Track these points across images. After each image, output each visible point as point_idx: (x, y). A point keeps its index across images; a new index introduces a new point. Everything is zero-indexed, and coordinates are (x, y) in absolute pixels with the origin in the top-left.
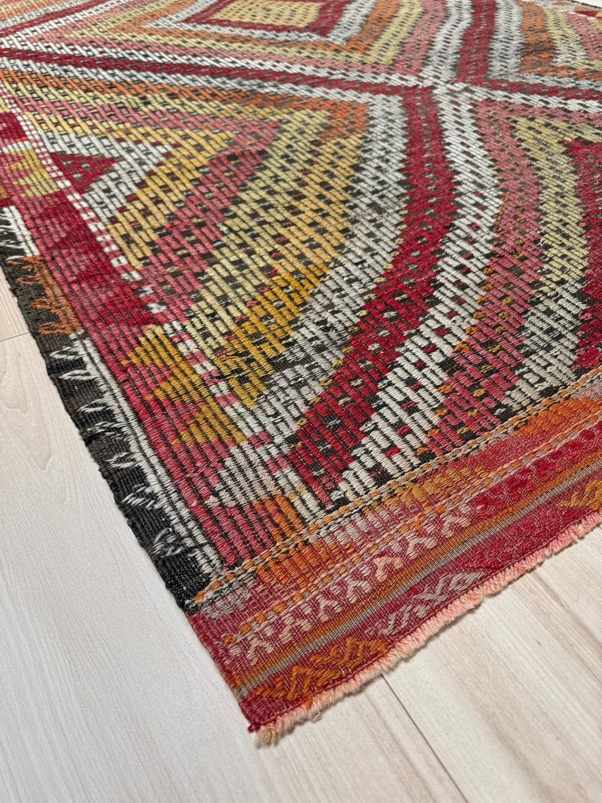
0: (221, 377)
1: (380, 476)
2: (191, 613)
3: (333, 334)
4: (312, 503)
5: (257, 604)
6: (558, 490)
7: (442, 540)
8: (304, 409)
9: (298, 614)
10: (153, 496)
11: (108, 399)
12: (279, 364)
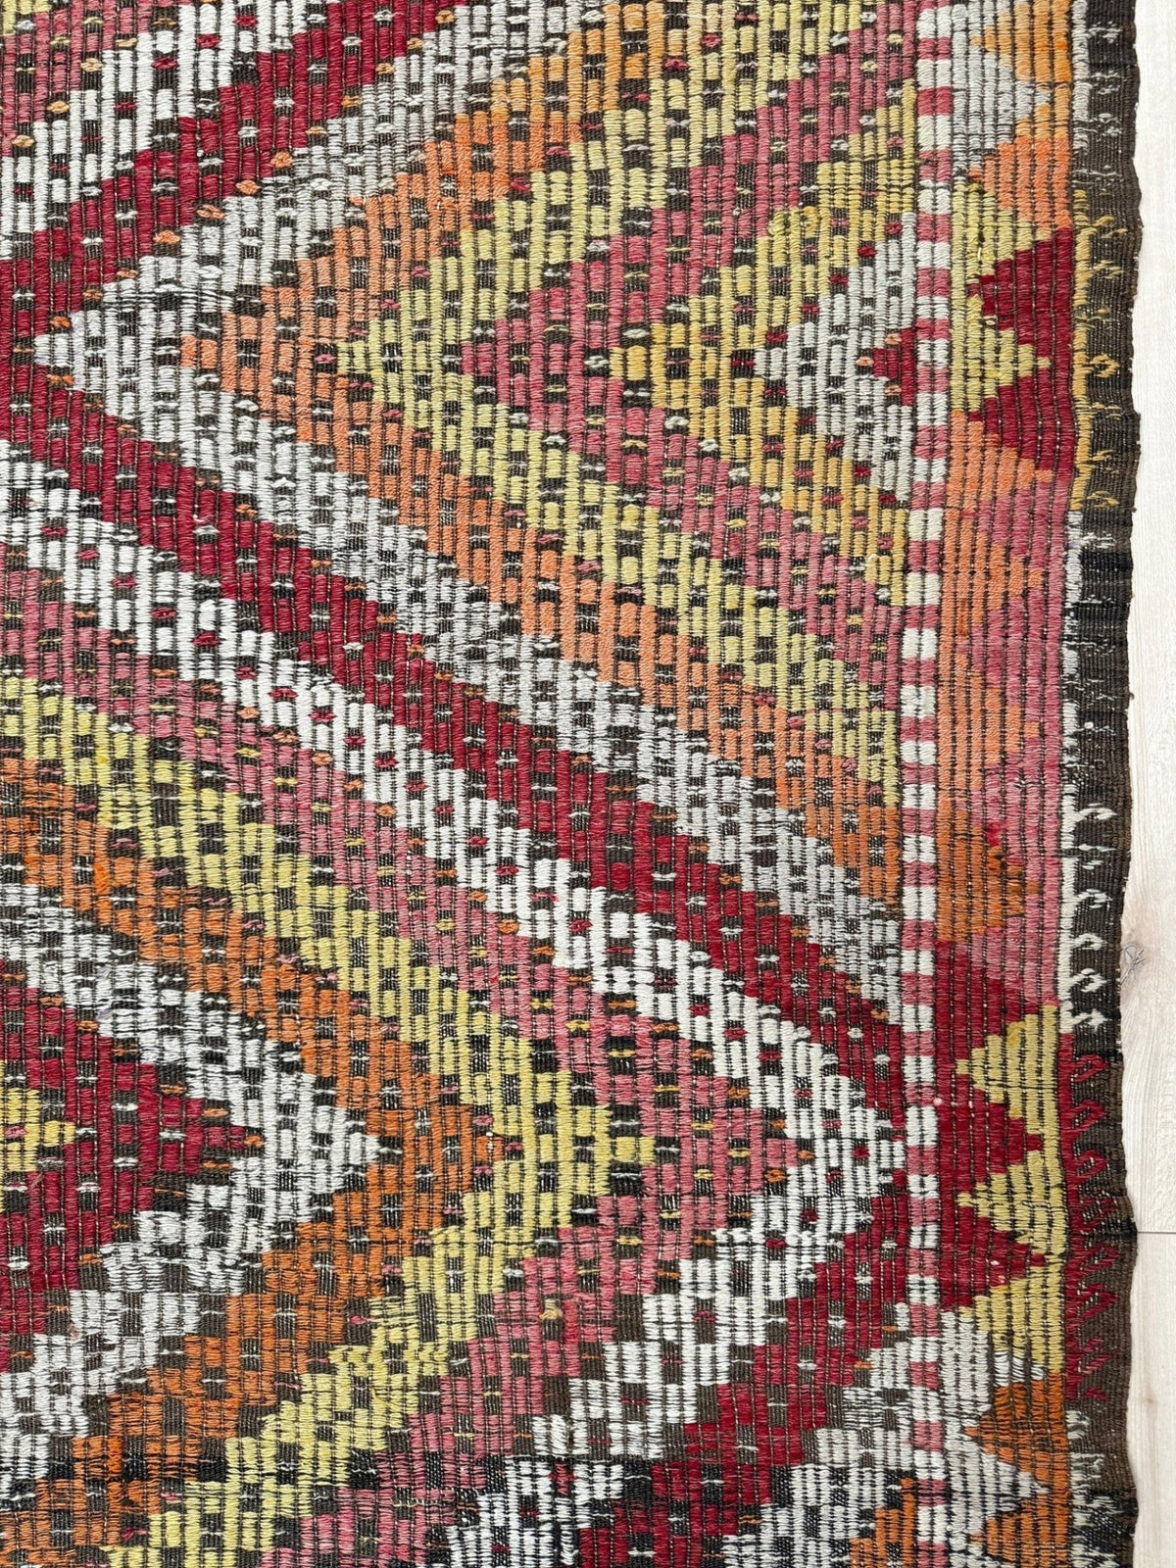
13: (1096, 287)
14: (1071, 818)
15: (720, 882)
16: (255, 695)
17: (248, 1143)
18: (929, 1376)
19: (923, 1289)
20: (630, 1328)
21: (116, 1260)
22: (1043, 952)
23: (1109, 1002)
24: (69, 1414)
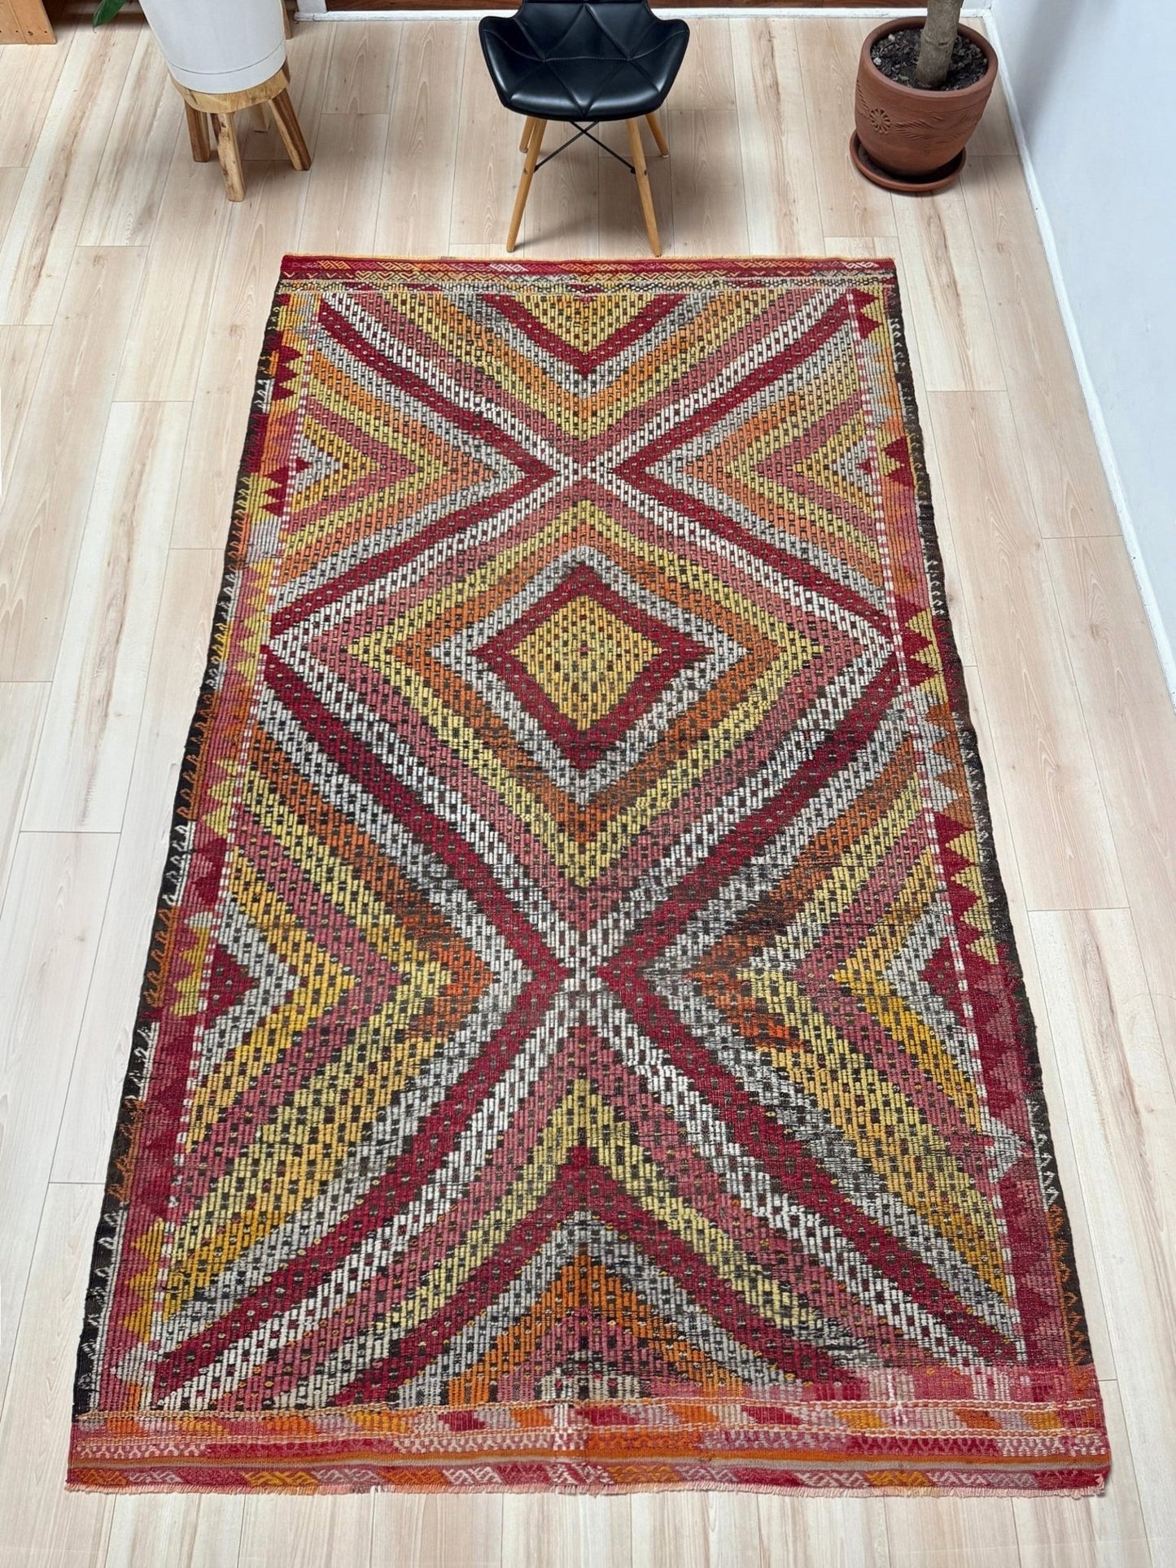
0: (165, 1289)
1: (185, 1406)
2: (75, 1420)
3: (239, 1288)
4: (149, 1400)
5: (98, 1434)
6: (248, 1465)
7: (181, 1455)
8: (186, 1338)
9: (108, 1449)
10: (93, 1350)
11: (110, 1271)
12: (199, 1296)
13: (914, 449)
14: (927, 564)
15: (835, 584)
16: (706, 544)
17: (710, 651)
18: (910, 705)
19: (904, 682)
20: (822, 694)
21: (675, 682)
22: (924, 596)
23: (945, 607)
24: (663, 724)
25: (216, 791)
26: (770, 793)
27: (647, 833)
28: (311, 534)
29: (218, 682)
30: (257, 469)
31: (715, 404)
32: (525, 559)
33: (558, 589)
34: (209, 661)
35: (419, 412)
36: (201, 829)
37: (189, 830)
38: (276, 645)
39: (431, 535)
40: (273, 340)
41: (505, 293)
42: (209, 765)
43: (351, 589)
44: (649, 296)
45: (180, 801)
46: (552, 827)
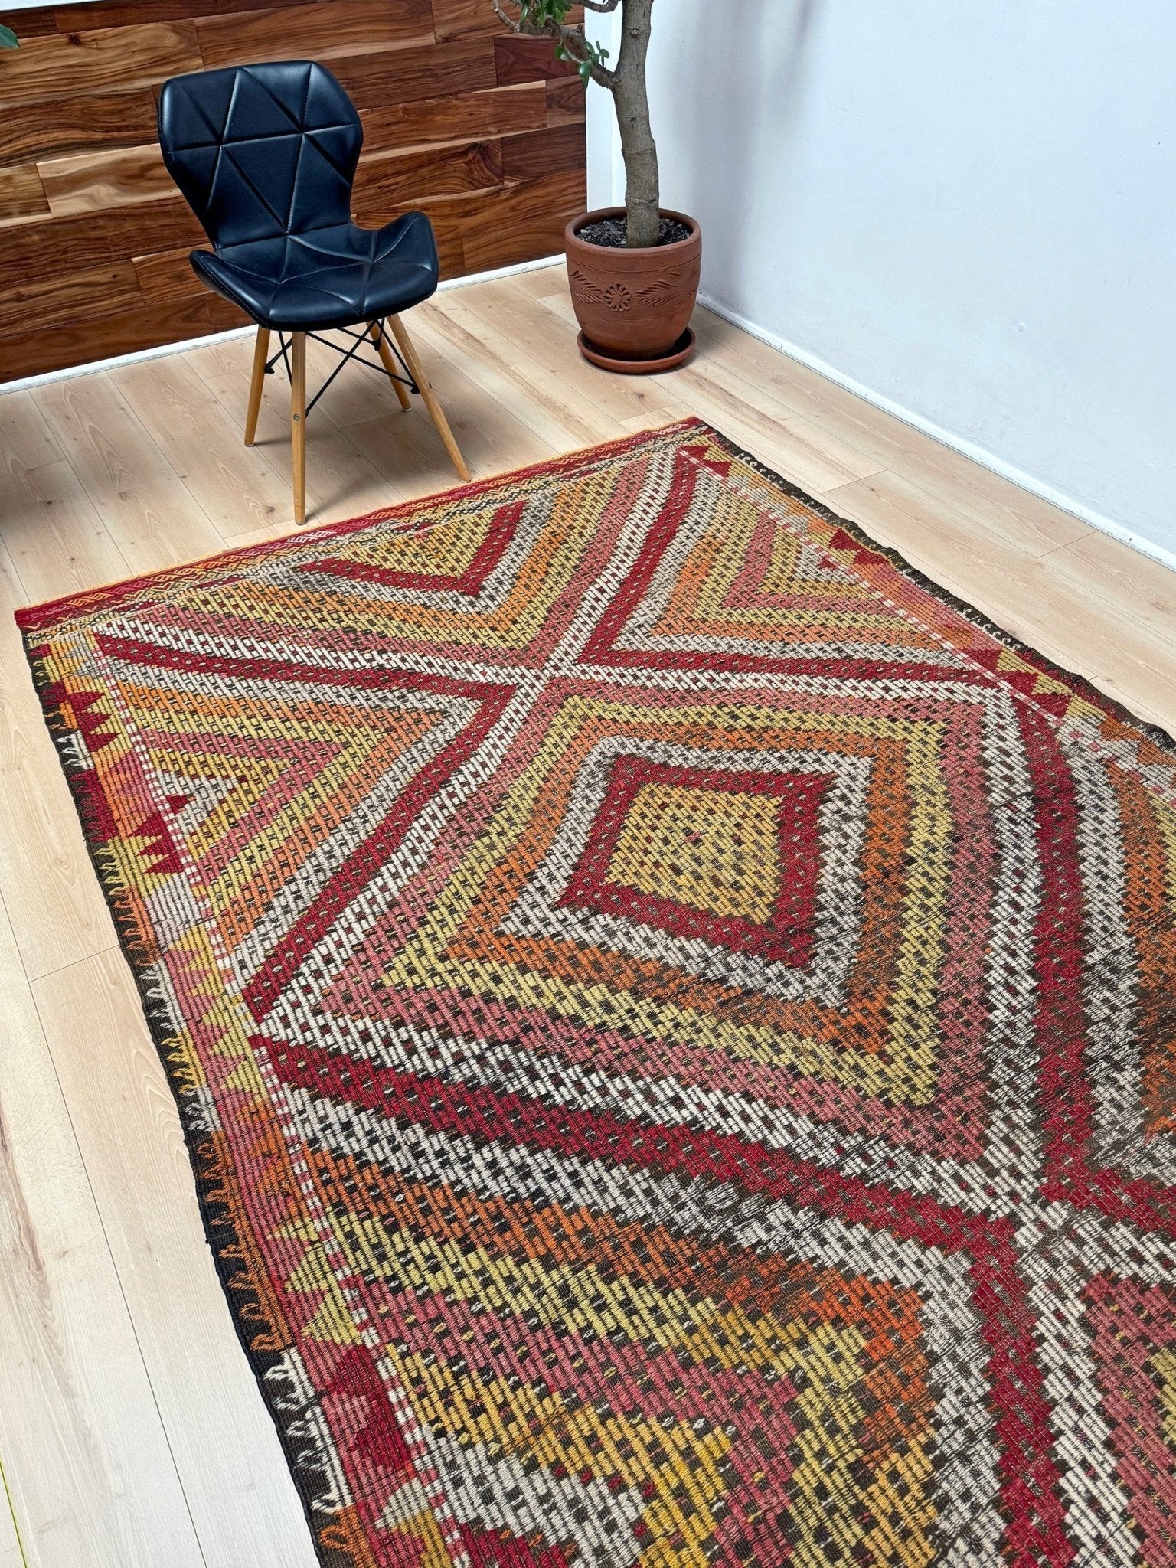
13: (855, 536)
14: (963, 615)
15: (894, 664)
17: (833, 776)
18: (1075, 734)
19: (1051, 718)
20: (987, 764)
21: (825, 821)
22: (988, 640)
23: (1014, 641)
24: (850, 869)
25: (300, 1280)
26: (1033, 881)
27: (946, 996)
28: (239, 872)
29: (210, 1119)
30: (114, 832)
31: (635, 571)
32: (545, 780)
33: (609, 791)
34: (178, 1097)
35: (303, 692)
36: (311, 1355)
37: (291, 1367)
38: (271, 1028)
39: (409, 804)
40: (51, 695)
41: (324, 557)
42: (264, 1245)
43: (339, 909)
44: (489, 512)
45: (246, 1331)
46: (826, 1052)
